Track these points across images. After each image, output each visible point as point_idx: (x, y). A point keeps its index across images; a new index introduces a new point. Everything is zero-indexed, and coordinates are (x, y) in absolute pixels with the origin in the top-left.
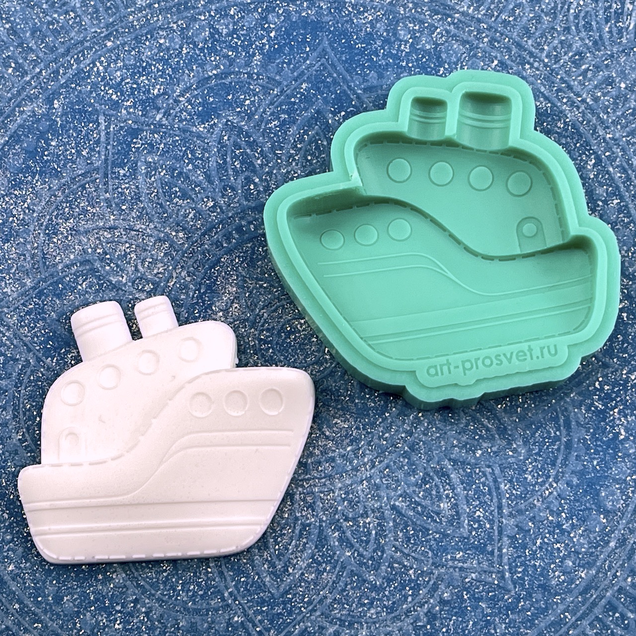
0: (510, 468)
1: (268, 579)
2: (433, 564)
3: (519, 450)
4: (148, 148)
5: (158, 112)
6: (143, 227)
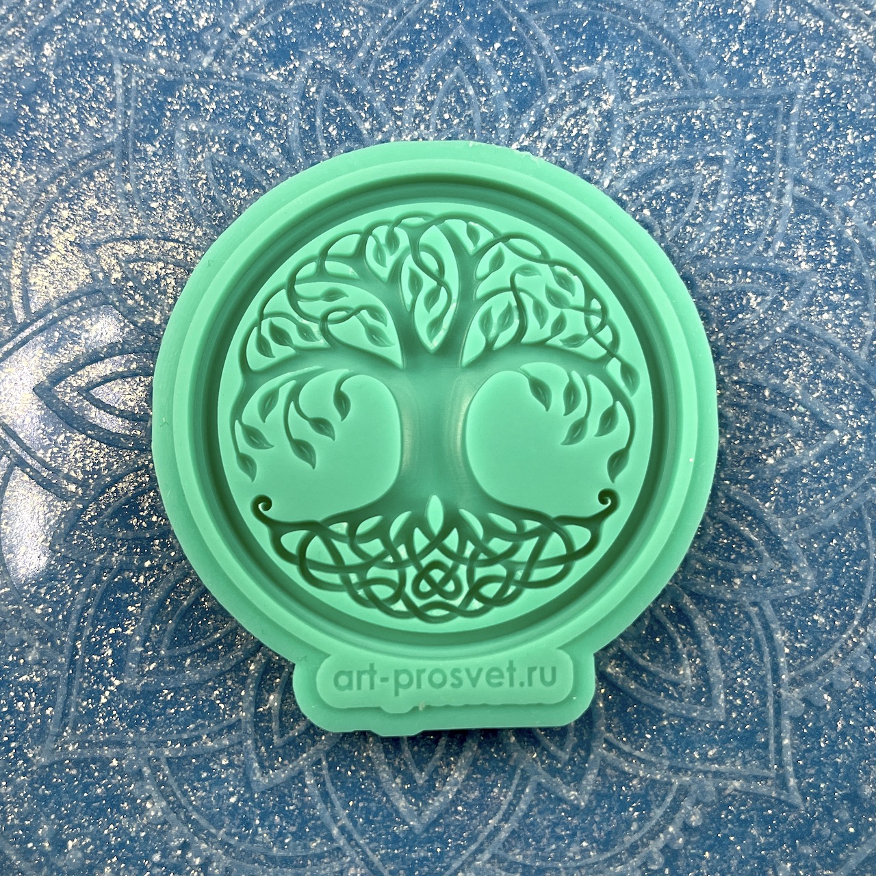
2: (670, 768)
4: (192, 110)
5: (205, 53)
6: (186, 235)
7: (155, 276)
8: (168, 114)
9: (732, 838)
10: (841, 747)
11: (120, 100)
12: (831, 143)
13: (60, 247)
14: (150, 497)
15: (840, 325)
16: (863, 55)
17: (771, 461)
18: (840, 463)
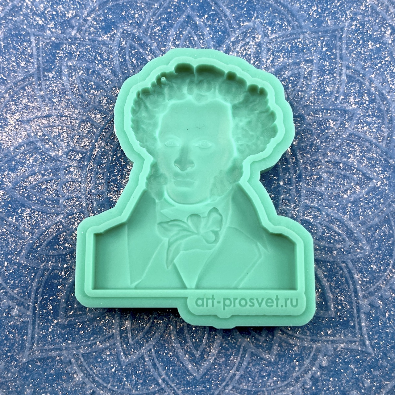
0: (359, 262)
1: (190, 366)
2: (311, 340)
3: (365, 248)
4: (68, 56)
5: (73, 29)
6: (70, 113)
7: (57, 134)
8: (58, 58)
9: (342, 370)
10: (388, 324)
11: (35, 53)
12: (361, 49)
13: (12, 122)
14: (63, 235)
15: (372, 132)
16: (373, 8)
17: (345, 196)
18: (377, 195)
